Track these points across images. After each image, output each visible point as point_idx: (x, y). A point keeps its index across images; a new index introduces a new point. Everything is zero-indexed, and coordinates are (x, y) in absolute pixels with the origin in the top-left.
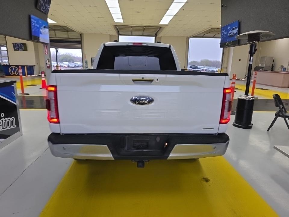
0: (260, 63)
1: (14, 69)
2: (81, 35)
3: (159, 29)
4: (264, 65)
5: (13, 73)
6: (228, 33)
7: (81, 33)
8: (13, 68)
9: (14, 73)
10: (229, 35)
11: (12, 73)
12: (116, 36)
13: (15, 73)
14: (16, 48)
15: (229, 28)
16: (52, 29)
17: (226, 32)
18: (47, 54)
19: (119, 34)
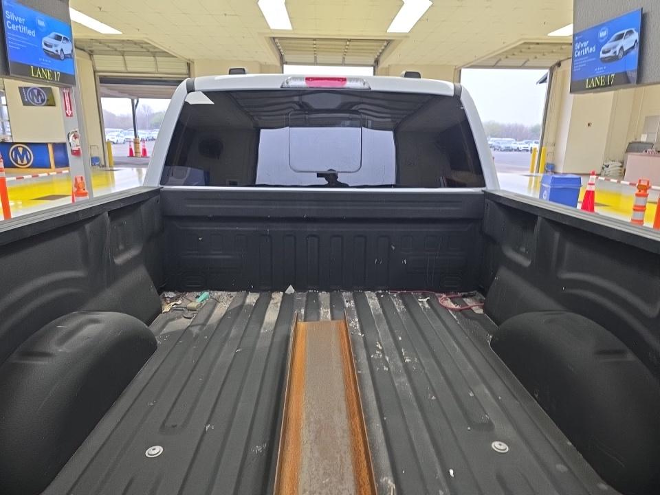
0: (644, 133)
1: (21, 153)
2: (188, 65)
3: (386, 47)
4: (654, 139)
5: (19, 162)
6: (598, 49)
7: (189, 60)
8: (20, 150)
9: (22, 162)
10: (602, 55)
11: (17, 163)
12: (276, 66)
13: (25, 162)
14: (28, 97)
15: (603, 34)
16: (116, 50)
17: (590, 45)
18: (71, 116)
19: (283, 62)
